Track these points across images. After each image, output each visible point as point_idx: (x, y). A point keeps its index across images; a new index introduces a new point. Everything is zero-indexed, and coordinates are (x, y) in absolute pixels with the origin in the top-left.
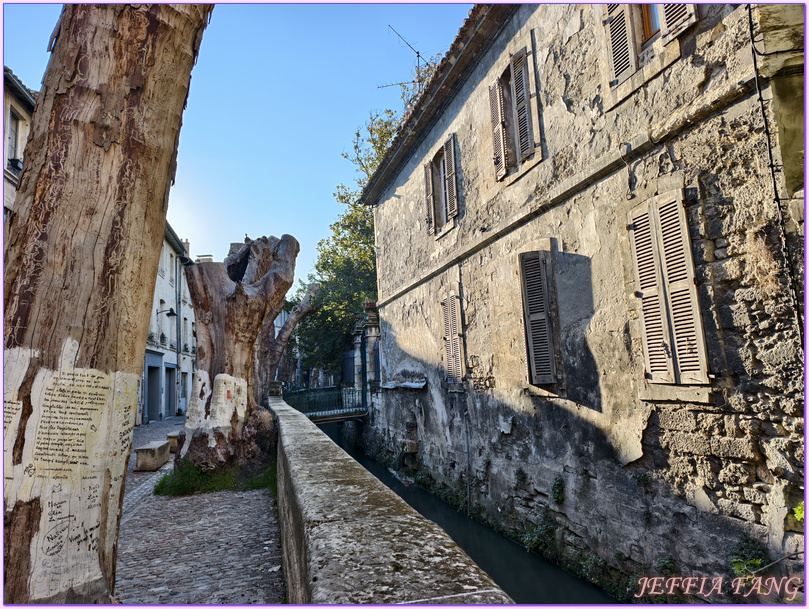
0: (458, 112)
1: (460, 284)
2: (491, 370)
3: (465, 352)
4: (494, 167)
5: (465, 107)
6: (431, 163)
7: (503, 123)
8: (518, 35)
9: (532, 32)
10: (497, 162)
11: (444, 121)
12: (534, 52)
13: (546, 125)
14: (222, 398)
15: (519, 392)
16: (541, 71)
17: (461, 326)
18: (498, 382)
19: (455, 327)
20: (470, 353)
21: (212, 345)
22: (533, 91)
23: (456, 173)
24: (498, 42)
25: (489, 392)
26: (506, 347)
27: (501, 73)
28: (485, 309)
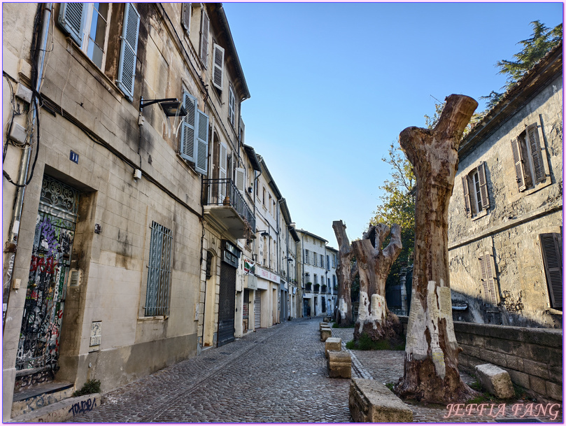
0: (487, 150)
1: (493, 248)
2: (520, 300)
3: (499, 289)
4: (517, 185)
5: (492, 148)
6: (467, 176)
7: (522, 161)
8: (530, 115)
9: (540, 115)
10: (519, 181)
11: (476, 153)
12: (542, 126)
13: (553, 166)
14: (377, 306)
15: (542, 312)
16: (548, 137)
17: (495, 273)
18: (525, 306)
19: (490, 273)
20: (503, 289)
21: (368, 280)
22: (543, 146)
23: (487, 184)
24: (516, 117)
25: (519, 312)
26: (531, 286)
27: (519, 133)
28: (513, 263)
